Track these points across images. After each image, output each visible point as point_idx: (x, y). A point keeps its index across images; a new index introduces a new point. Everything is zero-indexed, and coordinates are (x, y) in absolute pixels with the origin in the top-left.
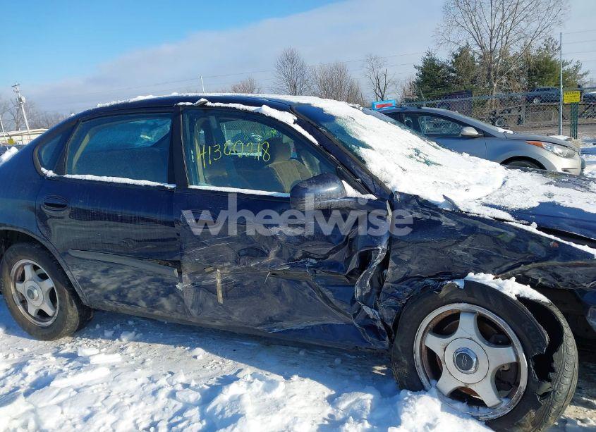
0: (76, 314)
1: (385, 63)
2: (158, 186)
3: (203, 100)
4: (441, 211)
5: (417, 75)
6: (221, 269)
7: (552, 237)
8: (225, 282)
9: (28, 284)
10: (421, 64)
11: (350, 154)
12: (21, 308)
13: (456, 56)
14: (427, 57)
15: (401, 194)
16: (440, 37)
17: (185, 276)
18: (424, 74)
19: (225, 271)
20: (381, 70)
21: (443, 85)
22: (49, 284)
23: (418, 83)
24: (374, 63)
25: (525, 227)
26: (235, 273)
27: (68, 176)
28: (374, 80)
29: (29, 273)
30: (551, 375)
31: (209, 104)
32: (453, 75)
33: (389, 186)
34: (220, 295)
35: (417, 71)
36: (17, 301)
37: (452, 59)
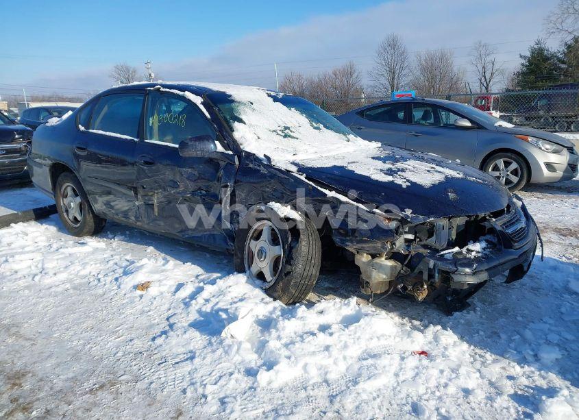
0: (92, 220)
1: (495, 52)
2: (131, 140)
3: (159, 86)
4: (262, 163)
5: (523, 64)
6: (157, 193)
7: (311, 183)
8: (159, 203)
9: (69, 198)
10: (528, 54)
11: (226, 125)
12: (65, 214)
13: (569, 47)
14: (536, 47)
15: (246, 152)
16: (551, 25)
17: (139, 197)
18: (531, 64)
19: (160, 195)
20: (490, 59)
21: (550, 77)
22: (78, 199)
23: (523, 74)
24: (482, 51)
25: (299, 176)
26: (164, 197)
27: (91, 131)
28: (481, 69)
29: (70, 192)
30: (292, 262)
31: (162, 89)
32: (563, 66)
33: (242, 147)
34: (156, 210)
35: (523, 61)
36: (64, 210)
37: (563, 49)
